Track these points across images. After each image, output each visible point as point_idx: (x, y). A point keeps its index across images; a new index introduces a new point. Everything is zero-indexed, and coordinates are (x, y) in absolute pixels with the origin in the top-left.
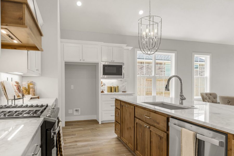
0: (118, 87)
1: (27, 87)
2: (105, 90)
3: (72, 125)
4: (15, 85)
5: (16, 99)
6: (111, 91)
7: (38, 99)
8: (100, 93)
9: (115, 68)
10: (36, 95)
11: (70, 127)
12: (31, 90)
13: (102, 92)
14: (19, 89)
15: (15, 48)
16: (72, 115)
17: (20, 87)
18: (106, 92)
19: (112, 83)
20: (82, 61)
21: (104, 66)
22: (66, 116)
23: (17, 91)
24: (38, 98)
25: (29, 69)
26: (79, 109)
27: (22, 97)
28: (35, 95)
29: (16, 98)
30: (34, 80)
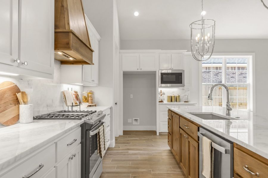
0: (179, 96)
1: (87, 96)
2: (164, 99)
3: (130, 134)
4: (74, 94)
5: (74, 106)
6: (172, 101)
7: (95, 107)
8: (158, 103)
9: (174, 76)
10: (94, 103)
11: (127, 136)
12: (90, 98)
13: (162, 101)
14: (77, 97)
15: (73, 64)
16: (131, 124)
17: (78, 96)
18: (165, 102)
19: (173, 92)
20: (139, 70)
21: (162, 74)
22: (124, 125)
23: (75, 99)
24: (95, 105)
25: (83, 80)
26: (139, 119)
27: (79, 104)
28: (92, 103)
29: (74, 104)
30: (93, 90)
